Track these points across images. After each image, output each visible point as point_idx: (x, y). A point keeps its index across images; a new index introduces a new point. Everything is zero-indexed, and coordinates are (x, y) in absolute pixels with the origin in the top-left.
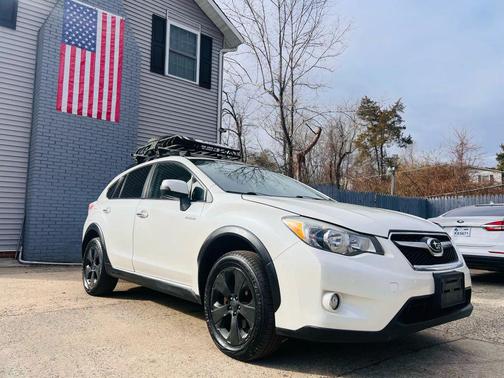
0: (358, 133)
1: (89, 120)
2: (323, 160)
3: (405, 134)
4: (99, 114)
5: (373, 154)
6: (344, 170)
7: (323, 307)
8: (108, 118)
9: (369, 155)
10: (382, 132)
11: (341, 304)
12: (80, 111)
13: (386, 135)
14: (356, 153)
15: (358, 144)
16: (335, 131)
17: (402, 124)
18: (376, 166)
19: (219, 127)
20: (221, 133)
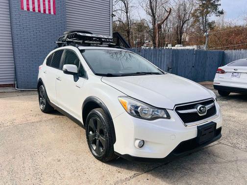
0: (194, 8)
1: (39, 14)
2: (173, 24)
3: (220, 9)
4: (45, 11)
5: (201, 21)
6: (185, 29)
7: (135, 147)
8: (50, 13)
9: (199, 21)
10: (207, 7)
11: (145, 145)
12: (34, 9)
13: (209, 9)
14: (192, 20)
15: (193, 15)
16: (181, 7)
17: (219, 3)
18: (202, 28)
19: (111, 14)
20: (112, 17)
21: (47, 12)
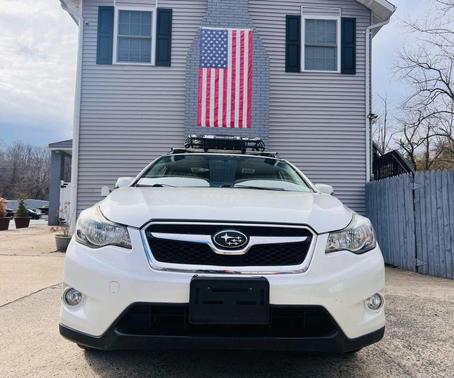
1: (224, 129)
4: (232, 124)
8: (241, 126)
12: (216, 123)
19: (368, 113)
20: (370, 119)
21: (236, 125)
